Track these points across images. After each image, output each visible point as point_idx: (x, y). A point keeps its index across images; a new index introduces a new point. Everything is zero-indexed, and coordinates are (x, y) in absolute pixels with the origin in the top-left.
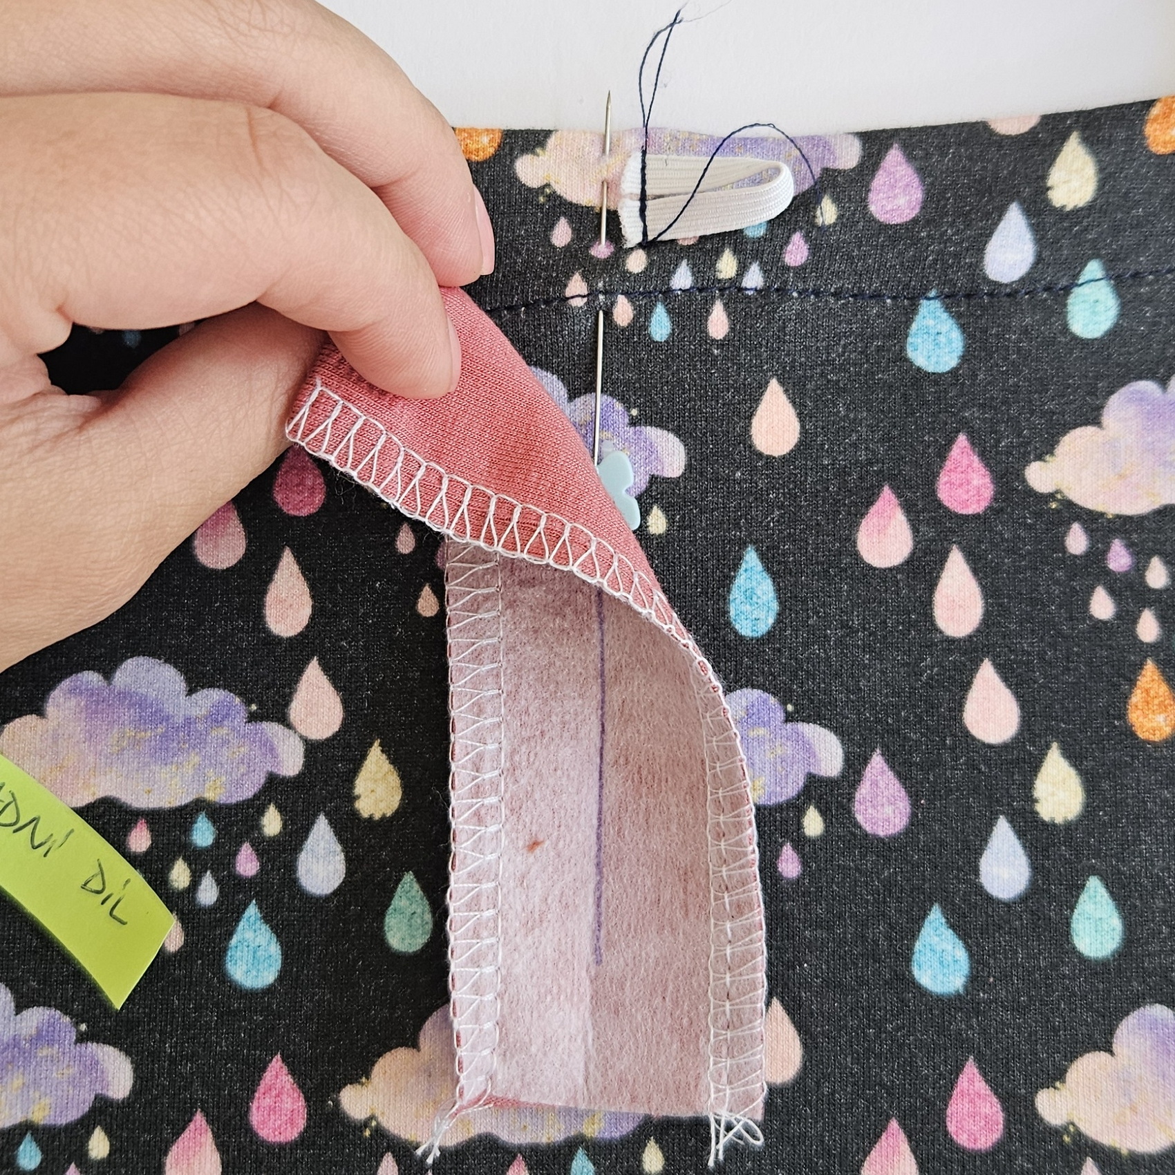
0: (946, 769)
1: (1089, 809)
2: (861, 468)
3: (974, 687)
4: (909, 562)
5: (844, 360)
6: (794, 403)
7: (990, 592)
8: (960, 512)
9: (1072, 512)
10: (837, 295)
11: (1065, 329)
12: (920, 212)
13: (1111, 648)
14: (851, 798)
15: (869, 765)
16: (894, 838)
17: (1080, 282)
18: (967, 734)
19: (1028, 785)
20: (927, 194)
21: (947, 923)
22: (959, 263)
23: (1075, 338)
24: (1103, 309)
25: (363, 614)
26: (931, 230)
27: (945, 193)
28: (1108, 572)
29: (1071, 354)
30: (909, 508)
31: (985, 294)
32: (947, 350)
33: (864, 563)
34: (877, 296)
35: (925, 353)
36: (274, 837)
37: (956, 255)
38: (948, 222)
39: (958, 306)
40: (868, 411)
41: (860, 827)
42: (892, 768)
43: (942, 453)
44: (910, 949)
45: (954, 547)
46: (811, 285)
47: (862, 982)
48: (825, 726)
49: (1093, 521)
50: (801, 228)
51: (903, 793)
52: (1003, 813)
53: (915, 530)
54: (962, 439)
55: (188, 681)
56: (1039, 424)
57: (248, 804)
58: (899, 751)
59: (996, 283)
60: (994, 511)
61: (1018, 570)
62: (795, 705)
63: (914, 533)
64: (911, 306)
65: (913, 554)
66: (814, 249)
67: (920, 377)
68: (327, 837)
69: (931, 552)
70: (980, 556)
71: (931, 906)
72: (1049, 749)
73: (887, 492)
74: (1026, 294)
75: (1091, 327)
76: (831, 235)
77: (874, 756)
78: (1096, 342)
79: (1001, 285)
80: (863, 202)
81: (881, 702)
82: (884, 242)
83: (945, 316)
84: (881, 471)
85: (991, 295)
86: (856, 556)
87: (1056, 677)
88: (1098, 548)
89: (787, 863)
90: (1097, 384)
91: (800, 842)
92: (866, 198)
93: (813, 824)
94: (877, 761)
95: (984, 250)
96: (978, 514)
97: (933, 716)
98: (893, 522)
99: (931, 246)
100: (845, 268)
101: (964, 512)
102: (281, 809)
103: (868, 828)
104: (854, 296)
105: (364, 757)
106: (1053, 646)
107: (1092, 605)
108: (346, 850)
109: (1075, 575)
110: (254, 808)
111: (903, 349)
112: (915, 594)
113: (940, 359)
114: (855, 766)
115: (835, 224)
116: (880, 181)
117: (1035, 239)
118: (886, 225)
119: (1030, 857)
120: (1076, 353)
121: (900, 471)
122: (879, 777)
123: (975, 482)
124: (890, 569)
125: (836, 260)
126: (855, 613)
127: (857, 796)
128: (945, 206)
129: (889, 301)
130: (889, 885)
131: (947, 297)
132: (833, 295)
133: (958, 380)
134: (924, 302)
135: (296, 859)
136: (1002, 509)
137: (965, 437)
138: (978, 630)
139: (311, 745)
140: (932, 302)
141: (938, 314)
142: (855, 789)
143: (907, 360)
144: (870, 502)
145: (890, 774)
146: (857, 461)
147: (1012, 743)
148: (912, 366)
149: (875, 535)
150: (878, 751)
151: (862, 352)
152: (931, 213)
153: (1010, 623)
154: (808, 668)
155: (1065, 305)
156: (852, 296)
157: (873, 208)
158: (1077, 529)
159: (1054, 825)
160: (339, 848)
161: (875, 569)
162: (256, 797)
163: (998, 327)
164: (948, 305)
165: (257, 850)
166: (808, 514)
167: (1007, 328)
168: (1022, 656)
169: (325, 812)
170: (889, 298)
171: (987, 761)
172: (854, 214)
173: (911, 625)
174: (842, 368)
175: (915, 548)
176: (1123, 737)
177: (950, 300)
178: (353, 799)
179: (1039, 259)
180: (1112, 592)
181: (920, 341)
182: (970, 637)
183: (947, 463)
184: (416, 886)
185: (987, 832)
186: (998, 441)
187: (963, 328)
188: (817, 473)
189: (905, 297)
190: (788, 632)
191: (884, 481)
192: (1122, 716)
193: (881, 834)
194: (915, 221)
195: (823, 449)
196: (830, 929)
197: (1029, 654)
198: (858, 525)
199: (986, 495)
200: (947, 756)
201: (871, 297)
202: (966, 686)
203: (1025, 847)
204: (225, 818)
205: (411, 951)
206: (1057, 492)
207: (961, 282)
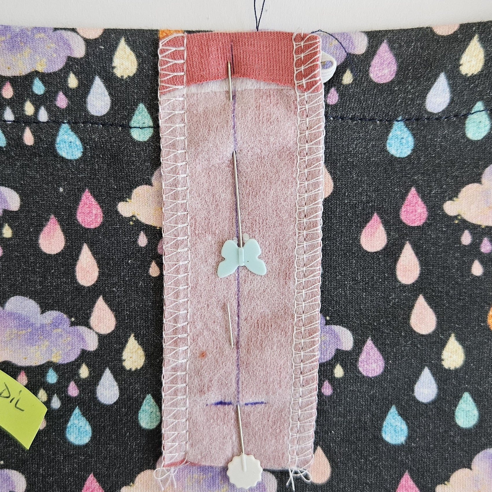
0: (401, 347)
1: (466, 363)
2: (364, 204)
3: (415, 308)
4: (385, 249)
5: (356, 151)
6: (331, 173)
7: (423, 263)
8: (411, 225)
9: (465, 225)
10: (352, 119)
11: (464, 135)
12: (395, 77)
13: (481, 289)
14: (357, 360)
15: (366, 345)
16: (376, 377)
17: (472, 112)
18: (412, 330)
19: (439, 353)
20: (399, 67)
21: (399, 413)
22: (413, 103)
23: (468, 140)
24: (483, 126)
25: (123, 275)
26: (400, 87)
27: (408, 67)
28: (481, 253)
29: (466, 147)
30: (386, 224)
31: (426, 118)
32: (406, 147)
33: (364, 250)
34: (372, 120)
35: (396, 148)
36: (86, 378)
37: (412, 100)
38: (409, 82)
39: (412, 125)
40: (367, 176)
41: (361, 373)
42: (376, 346)
43: (403, 197)
44: (381, 425)
45: (407, 242)
46: (339, 114)
47: (358, 439)
48: (345, 327)
49: (474, 229)
50: (335, 86)
51: (381, 358)
52: (427, 365)
53: (388, 234)
54: (413, 190)
55: (41, 307)
56: (450, 182)
57: (72, 364)
58: (380, 338)
59: (431, 113)
60: (427, 225)
61: (438, 253)
62: (330, 317)
63: (388, 236)
64: (389, 124)
65: (387, 245)
66: (342, 96)
67: (393, 159)
68: (110, 379)
69: (396, 245)
70: (420, 246)
71: (391, 406)
72: (450, 337)
73: (375, 216)
74: (446, 118)
75: (477, 135)
76: (350, 89)
77: (368, 341)
78: (479, 142)
79: (434, 114)
80: (367, 73)
81: (371, 315)
82: (376, 92)
83: (406, 129)
84: (373, 206)
85: (428, 119)
86: (360, 247)
87: (454, 303)
88: (476, 242)
89: (326, 389)
90: (479, 163)
91: (332, 380)
92: (368, 70)
93: (339, 372)
94: (369, 343)
95: (426, 96)
96: (420, 226)
97: (396, 322)
98: (378, 230)
99: (400, 95)
100: (357, 105)
101: (413, 225)
102: (88, 365)
103: (364, 374)
104: (360, 119)
105: (126, 341)
106: (453, 289)
107: (472, 269)
108: (120, 385)
109: (465, 255)
110: (75, 366)
111: (385, 146)
112: (387, 264)
113: (403, 151)
114: (359, 345)
115: (352, 84)
116: (376, 61)
117: (451, 91)
118: (378, 84)
119: (438, 385)
120: (469, 147)
121: (383, 206)
122: (370, 351)
123: (419, 211)
124: (376, 253)
125: (352, 102)
126: (359, 274)
127: (360, 359)
128: (408, 74)
129: (378, 122)
130: (372, 398)
131: (407, 120)
132: (351, 119)
133: (411, 161)
134: (396, 123)
135: (96, 389)
136: (431, 224)
137: (415, 189)
138: (417, 281)
139: (101, 336)
140: (399, 122)
141: (402, 128)
142: (359, 356)
143: (387, 151)
144: (367, 221)
145: (376, 349)
146: (362, 201)
147: (433, 334)
148: (389, 154)
149: (370, 237)
150: (370, 338)
151: (365, 148)
152: (401, 77)
153: (433, 278)
154: (336, 299)
155: (464, 124)
156: (359, 120)
157: (371, 75)
158: (467, 233)
159: (450, 370)
160: (115, 383)
161: (369, 252)
162: (76, 360)
163: (432, 135)
164: (407, 124)
165: (77, 385)
166: (337, 226)
167: (436, 136)
168: (438, 293)
169: (109, 367)
170: (378, 120)
171: (421, 343)
172: (362, 79)
173: (385, 279)
174: (355, 155)
175: (388, 242)
176: (485, 331)
177: (408, 122)
178: (121, 361)
179: (452, 101)
180: (482, 262)
181: (393, 142)
182: (413, 284)
183: (406, 202)
184: (152, 400)
185: (419, 374)
186: (431, 191)
187: (414, 135)
188: (342, 207)
189: (386, 121)
190: (327, 283)
191: (375, 211)
192: (485, 321)
193: (370, 376)
194: (392, 82)
195: (345, 195)
196: (345, 417)
197: (441, 292)
198: (361, 232)
199: (424, 217)
200: (402, 341)
201: (369, 120)
202: (411, 307)
203: (436, 380)
204: (62, 370)
205: (151, 428)
206: (458, 215)
207: (414, 113)
